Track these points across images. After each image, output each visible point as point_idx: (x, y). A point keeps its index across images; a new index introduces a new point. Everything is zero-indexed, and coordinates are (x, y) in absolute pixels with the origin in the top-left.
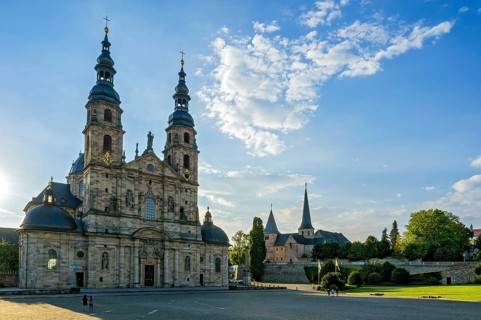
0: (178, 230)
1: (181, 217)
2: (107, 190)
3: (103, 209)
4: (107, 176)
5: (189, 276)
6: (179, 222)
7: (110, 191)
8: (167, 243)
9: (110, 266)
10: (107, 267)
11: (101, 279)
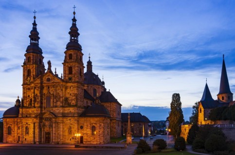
0: (61, 112)
1: (65, 104)
2: (29, 96)
3: (27, 105)
4: (29, 89)
5: (71, 138)
6: (63, 107)
7: (30, 96)
8: (54, 120)
9: (29, 133)
10: (28, 133)
11: (26, 139)
